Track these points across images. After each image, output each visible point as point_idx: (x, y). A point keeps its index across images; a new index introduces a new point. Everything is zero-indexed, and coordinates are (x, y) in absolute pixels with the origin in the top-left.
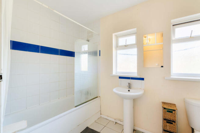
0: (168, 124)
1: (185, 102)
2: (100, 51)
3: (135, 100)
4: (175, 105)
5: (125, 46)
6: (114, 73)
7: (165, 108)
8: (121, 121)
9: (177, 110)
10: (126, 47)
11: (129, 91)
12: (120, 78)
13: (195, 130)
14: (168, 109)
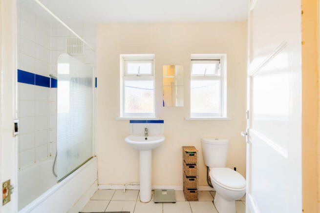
0: (190, 169)
1: (202, 142)
2: (96, 78)
3: (154, 150)
4: (194, 147)
5: (137, 75)
6: (121, 116)
7: (187, 152)
8: (133, 185)
9: (197, 151)
10: (138, 77)
11: (146, 139)
12: (132, 122)
13: (210, 168)
14: (190, 153)
